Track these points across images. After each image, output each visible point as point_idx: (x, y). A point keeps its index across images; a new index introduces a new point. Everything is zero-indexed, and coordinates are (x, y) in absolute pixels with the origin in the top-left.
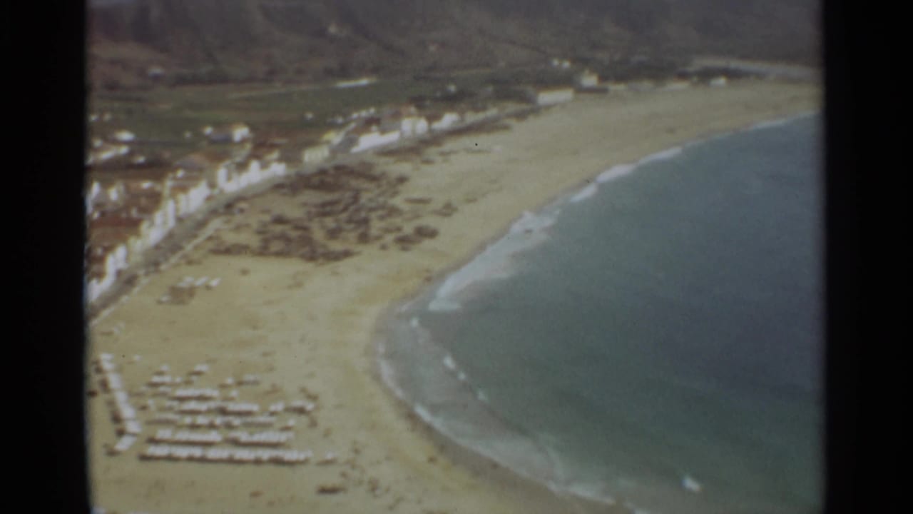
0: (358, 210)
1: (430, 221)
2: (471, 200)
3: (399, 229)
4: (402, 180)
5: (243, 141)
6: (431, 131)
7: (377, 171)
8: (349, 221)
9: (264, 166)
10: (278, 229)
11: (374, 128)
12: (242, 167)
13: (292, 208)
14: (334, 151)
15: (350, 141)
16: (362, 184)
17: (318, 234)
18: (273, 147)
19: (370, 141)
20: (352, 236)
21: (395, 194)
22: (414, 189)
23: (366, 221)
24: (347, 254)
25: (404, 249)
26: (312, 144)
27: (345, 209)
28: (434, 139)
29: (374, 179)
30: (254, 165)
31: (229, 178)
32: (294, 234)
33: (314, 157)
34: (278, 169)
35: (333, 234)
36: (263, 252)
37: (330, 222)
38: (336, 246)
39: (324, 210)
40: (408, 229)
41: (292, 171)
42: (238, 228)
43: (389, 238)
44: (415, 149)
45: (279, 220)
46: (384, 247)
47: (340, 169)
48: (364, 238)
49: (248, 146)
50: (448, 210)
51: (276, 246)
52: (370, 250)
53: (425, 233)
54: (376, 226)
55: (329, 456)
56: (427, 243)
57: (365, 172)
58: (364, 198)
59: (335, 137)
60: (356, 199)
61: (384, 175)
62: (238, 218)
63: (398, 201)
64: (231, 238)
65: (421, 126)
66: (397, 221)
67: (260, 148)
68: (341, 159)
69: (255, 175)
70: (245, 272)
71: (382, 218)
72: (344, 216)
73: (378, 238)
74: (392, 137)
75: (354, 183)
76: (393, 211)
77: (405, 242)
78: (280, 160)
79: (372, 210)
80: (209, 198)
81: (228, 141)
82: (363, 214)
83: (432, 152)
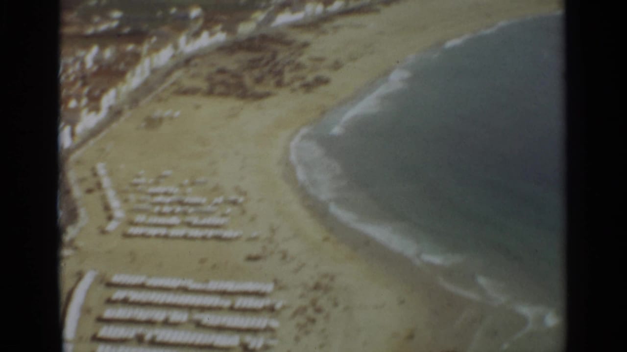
0: (276, 64)
1: (324, 73)
2: (353, 59)
3: (303, 78)
4: (305, 45)
5: (197, 19)
6: (325, 12)
8: (270, 72)
9: (212, 34)
10: (220, 78)
11: (287, 9)
12: (197, 35)
13: (231, 63)
14: (260, 25)
15: (270, 19)
16: (278, 47)
17: (248, 80)
18: (217, 22)
19: (284, 18)
20: (272, 82)
21: (300, 55)
22: (315, 50)
23: (280, 73)
24: (267, 95)
25: (307, 92)
26: (245, 19)
27: (267, 63)
28: (326, 18)
29: (288, 44)
30: (205, 35)
31: (188, 42)
32: (232, 81)
33: (246, 29)
34: (221, 37)
35: (259, 81)
36: (210, 93)
37: (256, 73)
38: (259, 89)
39: (253, 64)
40: (310, 78)
41: (231, 38)
42: (193, 76)
43: (297, 84)
44: (315, 24)
45: (222, 71)
46: (293, 90)
47: (264, 38)
48: (279, 84)
49: (200, 22)
50: (337, 66)
51: (219, 89)
52: (284, 93)
53: (321, 81)
54: (287, 77)
55: (254, 234)
56: (323, 88)
57: (279, 39)
58: (280, 57)
59: (260, 16)
60: (274, 55)
61: (293, 41)
62: (193, 71)
63: (303, 59)
64: (188, 83)
65: (319, 8)
66: (300, 73)
67: (208, 23)
68: (264, 31)
69: (205, 40)
70: (198, 107)
71: (291, 71)
72: (267, 69)
73: (288, 84)
74: (299, 16)
75: (273, 47)
76: (299, 67)
77: (308, 87)
78: (223, 30)
79: (285, 64)
80: (173, 56)
81: (186, 18)
82: (279, 68)
83: (326, 26)
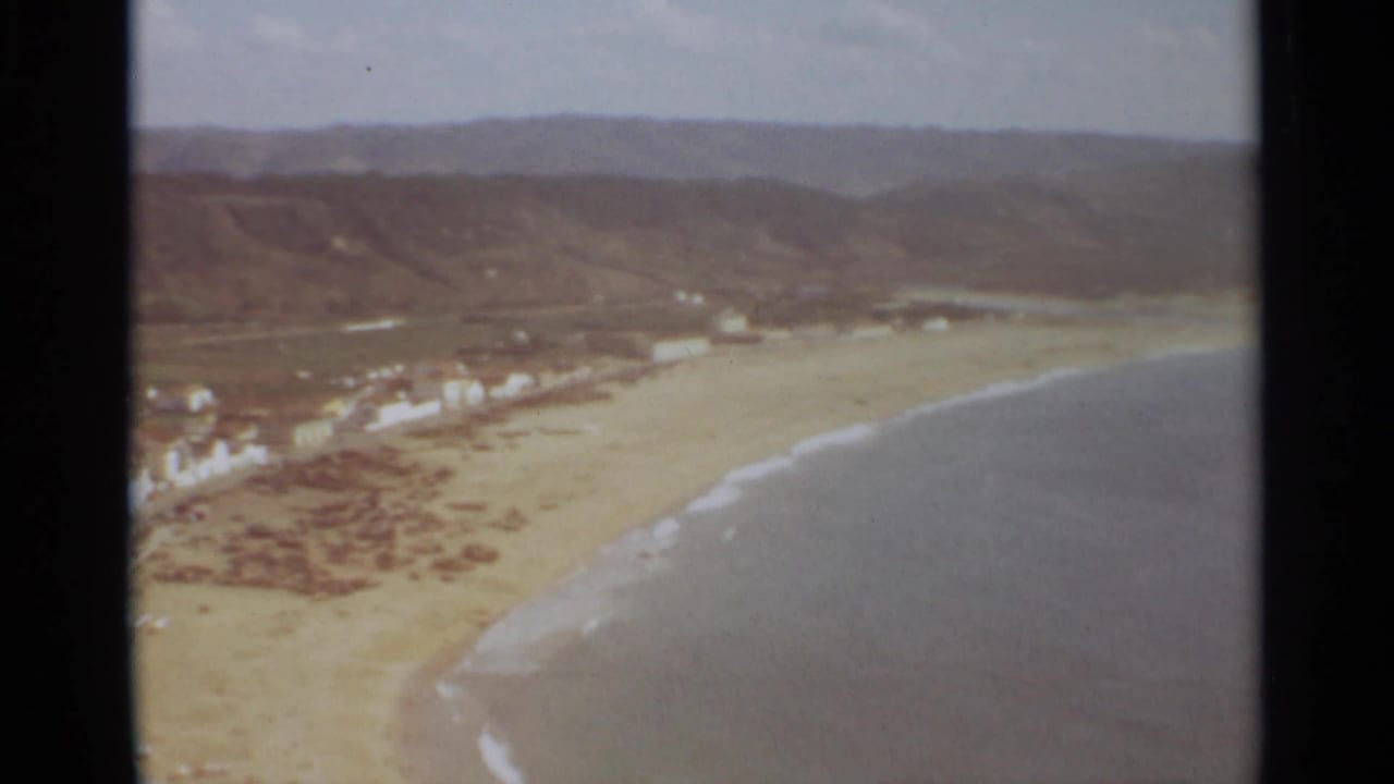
0: (376, 519)
1: (487, 538)
2: (547, 506)
3: (438, 549)
4: (444, 474)
5: (204, 411)
6: (488, 400)
7: (404, 461)
8: (363, 536)
9: (234, 450)
10: (255, 545)
11: (401, 395)
12: (202, 449)
13: (276, 514)
14: (341, 429)
15: (366, 415)
16: (383, 479)
17: (316, 556)
18: (247, 420)
19: (395, 414)
20: (369, 558)
21: (433, 495)
22: (465, 487)
23: (388, 536)
24: (359, 585)
25: (446, 579)
26: (309, 417)
27: (358, 517)
28: (492, 413)
29: (401, 472)
30: (220, 448)
31: (182, 467)
32: (279, 553)
33: (311, 437)
34: (256, 455)
35: (338, 555)
36: (233, 579)
37: (333, 537)
38: (341, 573)
39: (325, 518)
40: (452, 549)
41: (277, 459)
42: (195, 542)
43: (424, 562)
44: (466, 427)
45: (257, 533)
46: (415, 577)
47: (349, 456)
48: (385, 562)
49: (211, 419)
50: (513, 521)
51: (251, 571)
52: (395, 580)
53: (476, 556)
54: (404, 543)
56: (482, 570)
57: (386, 461)
58: (386, 502)
59: (342, 408)
60: (373, 503)
61: (416, 467)
62: (196, 529)
63: (437, 508)
64: (184, 557)
65: (475, 391)
66: (438, 536)
67: (227, 425)
68: (353, 442)
69: (220, 462)
70: (204, 610)
71: (410, 532)
72: (354, 528)
73: (408, 562)
74: (430, 408)
75: (370, 477)
76: (430, 522)
77: (446, 568)
78: (257, 442)
79: (399, 518)
80: (151, 497)
81: (181, 410)
82: (384, 526)
83: (489, 433)
